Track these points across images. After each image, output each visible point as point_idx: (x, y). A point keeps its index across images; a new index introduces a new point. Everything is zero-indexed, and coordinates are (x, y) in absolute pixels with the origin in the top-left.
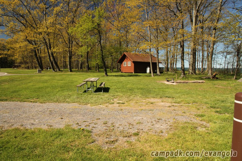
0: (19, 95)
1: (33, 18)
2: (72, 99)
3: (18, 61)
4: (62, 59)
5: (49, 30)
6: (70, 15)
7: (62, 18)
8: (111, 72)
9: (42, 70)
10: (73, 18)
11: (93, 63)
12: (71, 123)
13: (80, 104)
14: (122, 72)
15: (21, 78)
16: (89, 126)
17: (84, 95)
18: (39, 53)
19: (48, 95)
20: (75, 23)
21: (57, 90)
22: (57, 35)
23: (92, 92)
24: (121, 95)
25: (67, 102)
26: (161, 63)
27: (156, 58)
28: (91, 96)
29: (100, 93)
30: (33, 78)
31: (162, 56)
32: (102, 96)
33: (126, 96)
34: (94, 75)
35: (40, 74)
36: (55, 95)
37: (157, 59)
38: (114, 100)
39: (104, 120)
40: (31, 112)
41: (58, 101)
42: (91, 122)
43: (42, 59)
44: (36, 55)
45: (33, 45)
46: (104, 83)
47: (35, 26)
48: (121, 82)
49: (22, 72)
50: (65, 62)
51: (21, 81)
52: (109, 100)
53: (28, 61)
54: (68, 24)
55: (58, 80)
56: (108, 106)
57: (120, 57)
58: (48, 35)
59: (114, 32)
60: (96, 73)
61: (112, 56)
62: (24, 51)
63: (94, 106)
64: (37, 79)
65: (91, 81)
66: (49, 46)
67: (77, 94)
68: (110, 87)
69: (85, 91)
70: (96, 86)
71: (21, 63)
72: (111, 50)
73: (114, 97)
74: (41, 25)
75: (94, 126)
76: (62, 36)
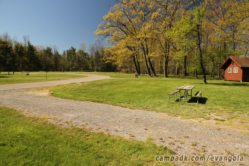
0: (114, 98)
1: (133, 25)
2: (162, 108)
3: (120, 66)
4: (159, 64)
5: (147, 36)
6: (167, 19)
7: (160, 23)
8: (212, 80)
9: (139, 74)
10: (171, 22)
11: (192, 68)
12: (154, 137)
13: (169, 115)
14: (225, 80)
15: (119, 82)
16: (174, 144)
17: (176, 104)
18: (138, 58)
19: (139, 101)
20: (173, 26)
21: (149, 96)
22: (155, 40)
23: (185, 102)
24: (221, 109)
25: (156, 110)
28: (184, 106)
29: (194, 103)
30: (130, 82)
32: (196, 108)
33: (227, 111)
34: (190, 82)
35: (137, 79)
36: (146, 101)
38: (211, 114)
39: (194, 140)
40: (119, 117)
41: (147, 109)
42: (177, 140)
43: (140, 64)
44: (134, 60)
45: (132, 50)
46: (200, 92)
47: (134, 33)
48: (223, 92)
49: (122, 76)
50: (162, 67)
51: (118, 84)
52: (204, 114)
53: (127, 66)
54: (165, 28)
55: (152, 86)
56: (202, 121)
57: (224, 62)
58: (146, 40)
59: (217, 33)
60: (193, 80)
61: (213, 60)
62: (125, 57)
63: (185, 119)
64: (133, 83)
65: (185, 90)
66: (146, 52)
67: (169, 102)
68: (208, 98)
69: (178, 100)
70: (191, 96)
71: (122, 68)
72: (213, 54)
73: (211, 111)
74: (140, 32)
75: (180, 145)
76: (159, 41)
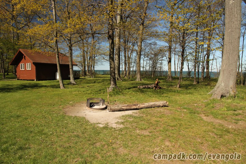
14: (18, 79)
26: (77, 65)
27: (68, 57)
31: (77, 56)
37: (69, 59)
